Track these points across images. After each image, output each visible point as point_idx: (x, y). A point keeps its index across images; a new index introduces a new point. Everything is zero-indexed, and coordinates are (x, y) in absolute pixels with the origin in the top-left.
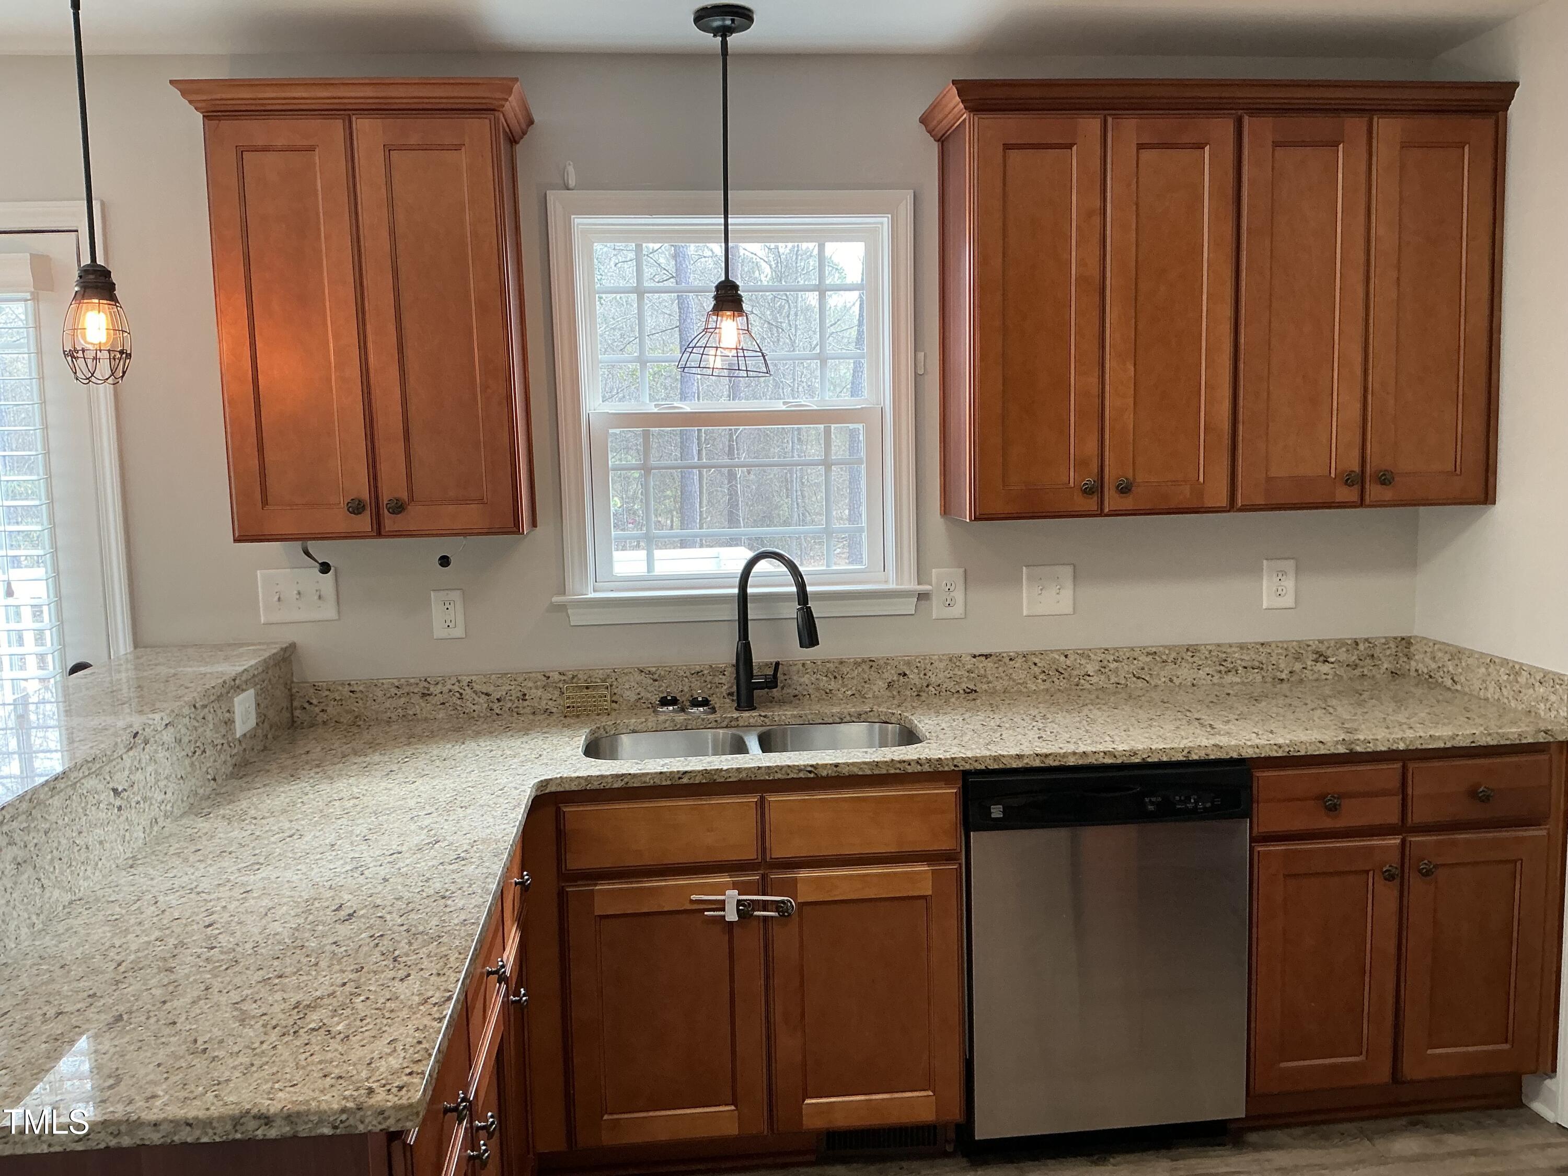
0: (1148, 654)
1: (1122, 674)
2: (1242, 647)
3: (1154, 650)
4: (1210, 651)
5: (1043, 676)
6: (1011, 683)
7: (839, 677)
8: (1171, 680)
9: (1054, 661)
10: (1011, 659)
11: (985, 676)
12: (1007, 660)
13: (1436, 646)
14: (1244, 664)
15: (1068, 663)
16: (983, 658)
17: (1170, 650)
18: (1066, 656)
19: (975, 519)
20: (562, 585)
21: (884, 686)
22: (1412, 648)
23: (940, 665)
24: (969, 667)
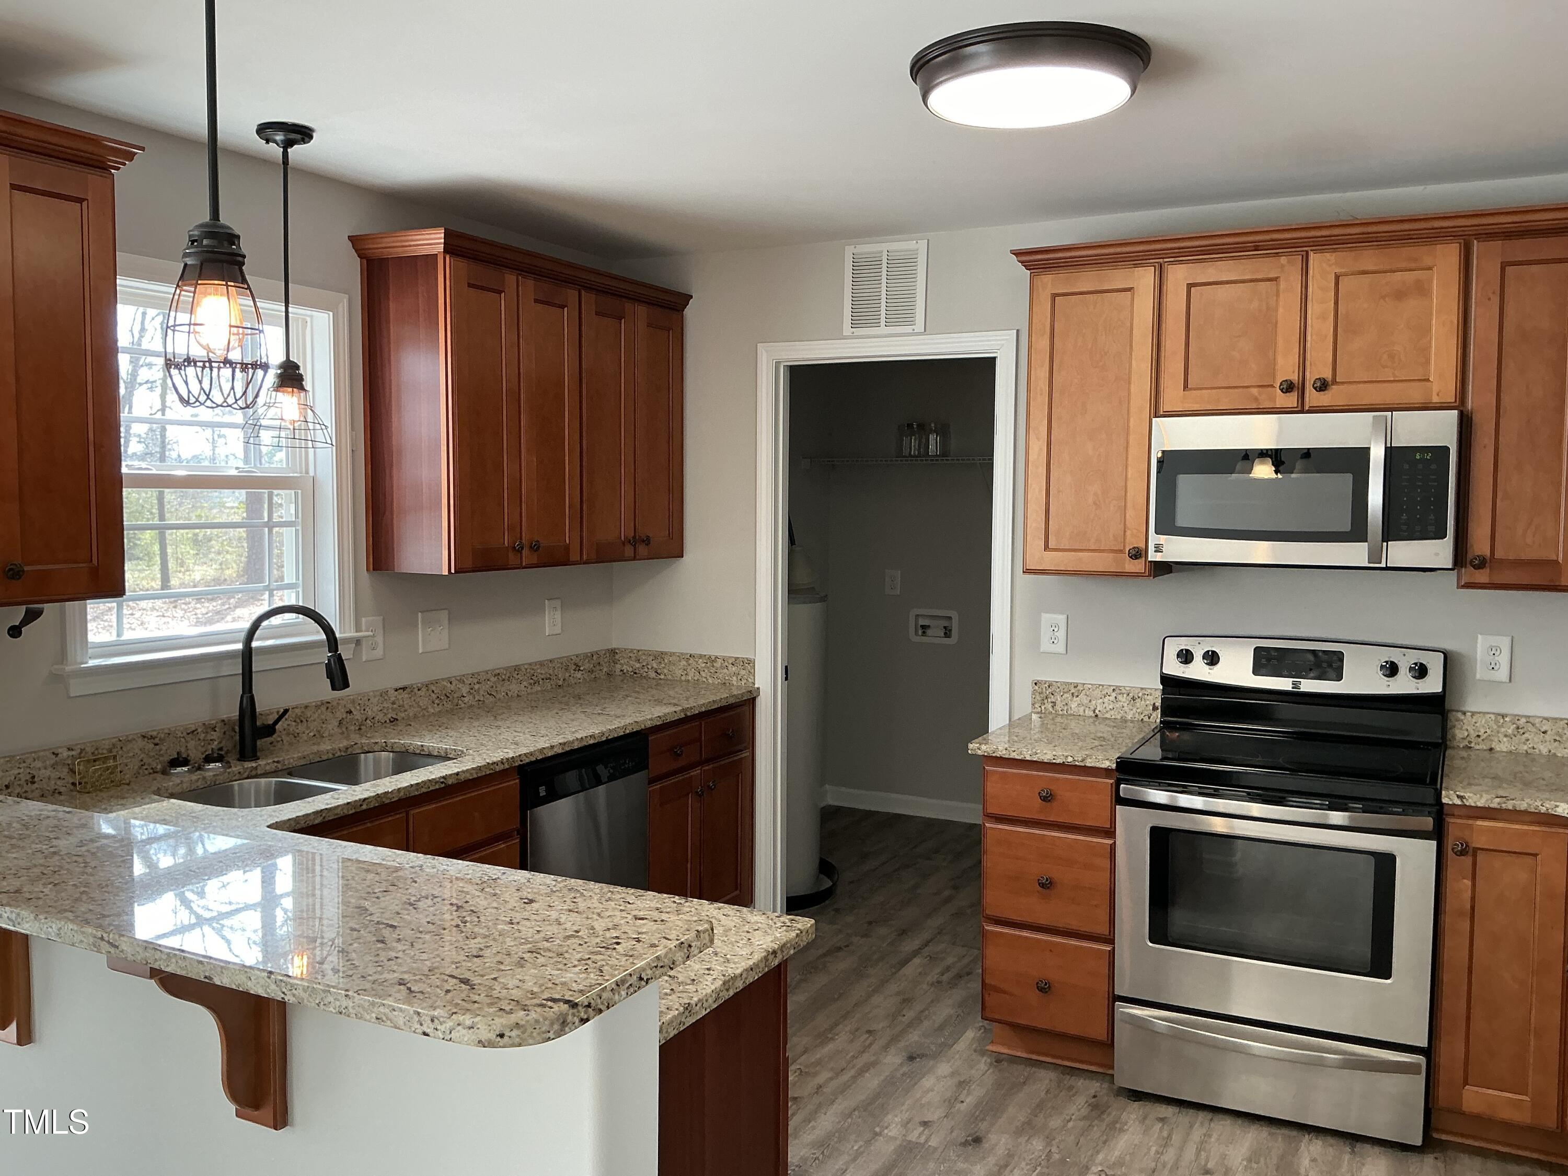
0: (495, 675)
1: (482, 692)
2: (541, 664)
3: (498, 671)
4: (526, 669)
5: (437, 701)
6: (419, 709)
7: (304, 720)
8: (507, 694)
9: (445, 687)
10: (419, 690)
11: (403, 706)
12: (416, 690)
13: (640, 653)
14: (542, 677)
15: (452, 688)
16: (402, 691)
17: (506, 670)
18: (451, 683)
19: (456, 572)
20: (62, 655)
21: (337, 724)
22: (617, 657)
23: (374, 700)
24: (393, 699)
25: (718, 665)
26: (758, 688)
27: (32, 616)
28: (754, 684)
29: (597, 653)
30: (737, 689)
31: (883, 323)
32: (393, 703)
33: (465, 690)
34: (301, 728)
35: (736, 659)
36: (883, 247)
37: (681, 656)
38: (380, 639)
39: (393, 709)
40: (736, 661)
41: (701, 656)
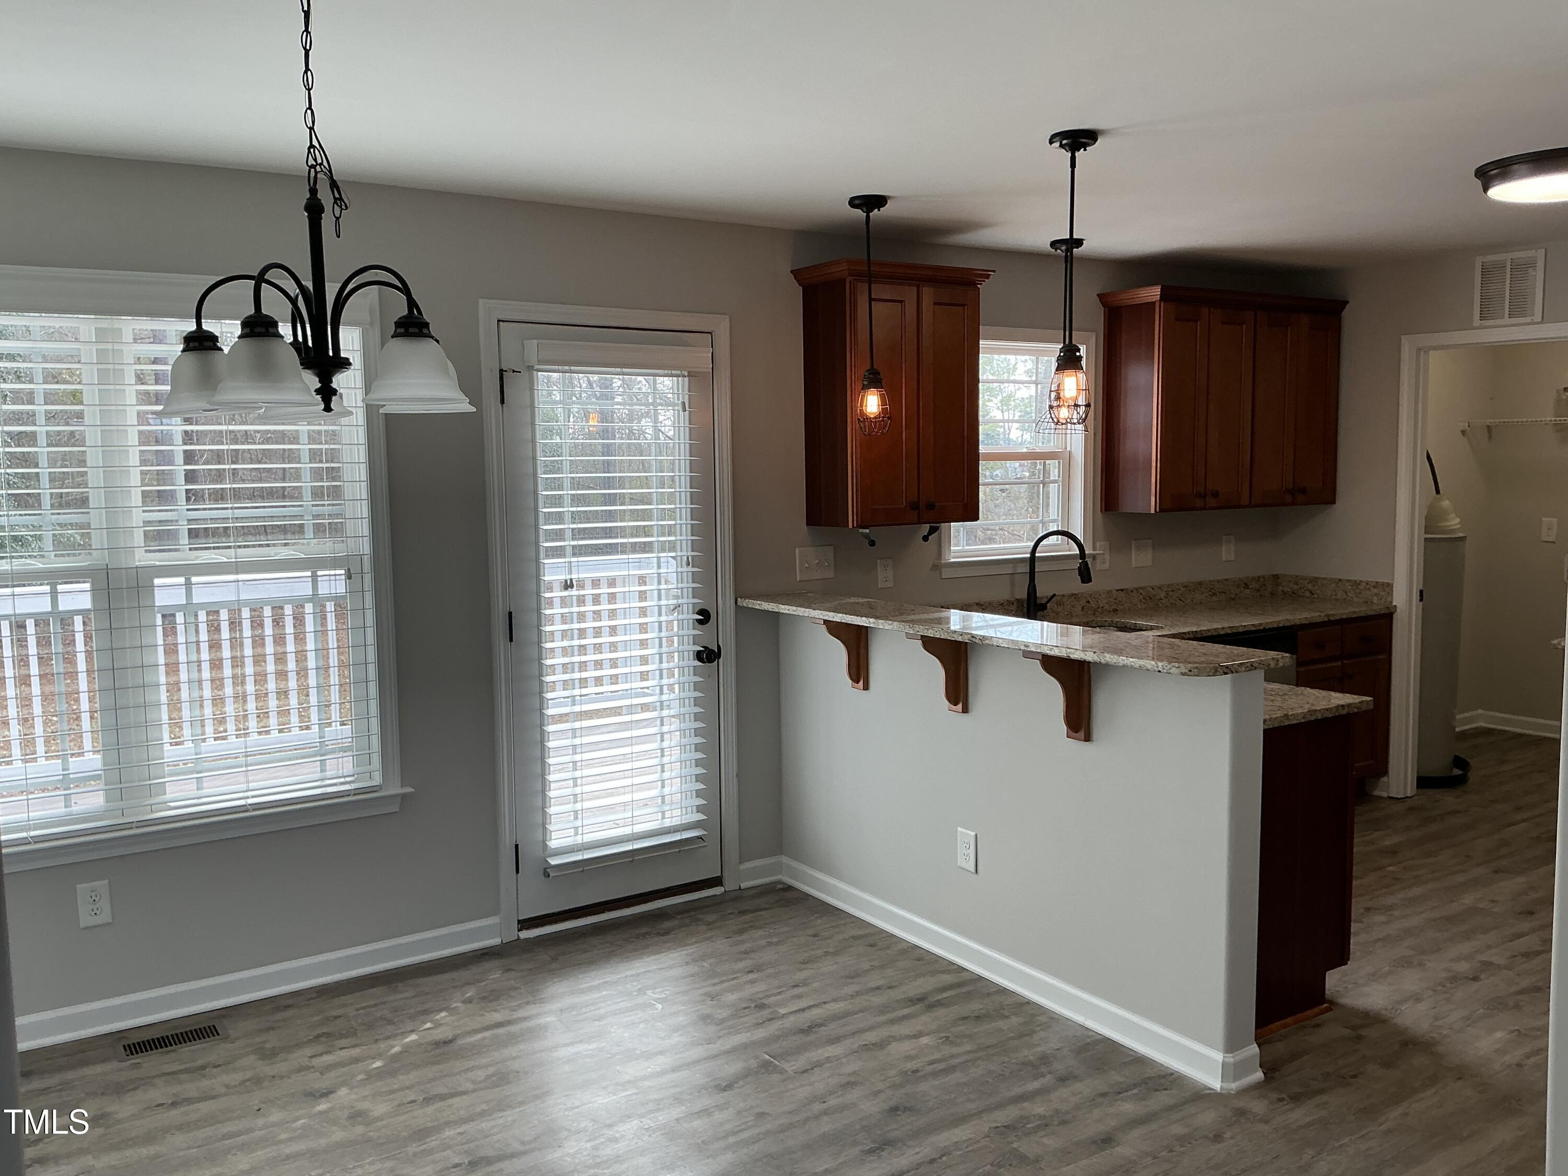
0: (1183, 587)
1: (1174, 598)
2: (1219, 581)
3: (1185, 584)
4: (1207, 585)
5: (1144, 600)
6: (1132, 605)
7: (1062, 604)
8: (1192, 600)
9: (1149, 592)
10: (1132, 592)
11: (1121, 602)
12: (1129, 592)
13: (1298, 578)
14: (1220, 590)
15: (1154, 593)
16: (1121, 591)
17: (1192, 584)
18: (1153, 589)
19: (1160, 511)
20: (939, 554)
21: (1080, 608)
22: (1279, 580)
23: (1103, 596)
24: (1115, 596)
25: (1361, 587)
26: (1395, 606)
27: (933, 530)
28: (1392, 602)
29: (1263, 577)
30: (1377, 607)
31: (1507, 315)
32: (1116, 599)
33: (1162, 595)
34: (1060, 609)
35: (1377, 583)
36: (1507, 257)
37: (1332, 581)
38: (1107, 556)
39: (1116, 603)
40: (1377, 585)
41: (1348, 581)
